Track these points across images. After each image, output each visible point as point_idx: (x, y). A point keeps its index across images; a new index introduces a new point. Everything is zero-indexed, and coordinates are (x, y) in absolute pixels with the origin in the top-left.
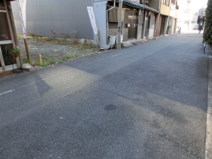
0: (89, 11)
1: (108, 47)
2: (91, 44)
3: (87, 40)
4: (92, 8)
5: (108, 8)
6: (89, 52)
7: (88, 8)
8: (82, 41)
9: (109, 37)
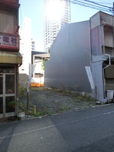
0: (87, 70)
1: (105, 101)
2: (90, 97)
3: (87, 93)
4: (89, 67)
5: (103, 67)
6: (85, 105)
7: (86, 67)
8: (83, 93)
9: (106, 92)
